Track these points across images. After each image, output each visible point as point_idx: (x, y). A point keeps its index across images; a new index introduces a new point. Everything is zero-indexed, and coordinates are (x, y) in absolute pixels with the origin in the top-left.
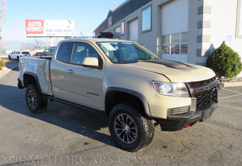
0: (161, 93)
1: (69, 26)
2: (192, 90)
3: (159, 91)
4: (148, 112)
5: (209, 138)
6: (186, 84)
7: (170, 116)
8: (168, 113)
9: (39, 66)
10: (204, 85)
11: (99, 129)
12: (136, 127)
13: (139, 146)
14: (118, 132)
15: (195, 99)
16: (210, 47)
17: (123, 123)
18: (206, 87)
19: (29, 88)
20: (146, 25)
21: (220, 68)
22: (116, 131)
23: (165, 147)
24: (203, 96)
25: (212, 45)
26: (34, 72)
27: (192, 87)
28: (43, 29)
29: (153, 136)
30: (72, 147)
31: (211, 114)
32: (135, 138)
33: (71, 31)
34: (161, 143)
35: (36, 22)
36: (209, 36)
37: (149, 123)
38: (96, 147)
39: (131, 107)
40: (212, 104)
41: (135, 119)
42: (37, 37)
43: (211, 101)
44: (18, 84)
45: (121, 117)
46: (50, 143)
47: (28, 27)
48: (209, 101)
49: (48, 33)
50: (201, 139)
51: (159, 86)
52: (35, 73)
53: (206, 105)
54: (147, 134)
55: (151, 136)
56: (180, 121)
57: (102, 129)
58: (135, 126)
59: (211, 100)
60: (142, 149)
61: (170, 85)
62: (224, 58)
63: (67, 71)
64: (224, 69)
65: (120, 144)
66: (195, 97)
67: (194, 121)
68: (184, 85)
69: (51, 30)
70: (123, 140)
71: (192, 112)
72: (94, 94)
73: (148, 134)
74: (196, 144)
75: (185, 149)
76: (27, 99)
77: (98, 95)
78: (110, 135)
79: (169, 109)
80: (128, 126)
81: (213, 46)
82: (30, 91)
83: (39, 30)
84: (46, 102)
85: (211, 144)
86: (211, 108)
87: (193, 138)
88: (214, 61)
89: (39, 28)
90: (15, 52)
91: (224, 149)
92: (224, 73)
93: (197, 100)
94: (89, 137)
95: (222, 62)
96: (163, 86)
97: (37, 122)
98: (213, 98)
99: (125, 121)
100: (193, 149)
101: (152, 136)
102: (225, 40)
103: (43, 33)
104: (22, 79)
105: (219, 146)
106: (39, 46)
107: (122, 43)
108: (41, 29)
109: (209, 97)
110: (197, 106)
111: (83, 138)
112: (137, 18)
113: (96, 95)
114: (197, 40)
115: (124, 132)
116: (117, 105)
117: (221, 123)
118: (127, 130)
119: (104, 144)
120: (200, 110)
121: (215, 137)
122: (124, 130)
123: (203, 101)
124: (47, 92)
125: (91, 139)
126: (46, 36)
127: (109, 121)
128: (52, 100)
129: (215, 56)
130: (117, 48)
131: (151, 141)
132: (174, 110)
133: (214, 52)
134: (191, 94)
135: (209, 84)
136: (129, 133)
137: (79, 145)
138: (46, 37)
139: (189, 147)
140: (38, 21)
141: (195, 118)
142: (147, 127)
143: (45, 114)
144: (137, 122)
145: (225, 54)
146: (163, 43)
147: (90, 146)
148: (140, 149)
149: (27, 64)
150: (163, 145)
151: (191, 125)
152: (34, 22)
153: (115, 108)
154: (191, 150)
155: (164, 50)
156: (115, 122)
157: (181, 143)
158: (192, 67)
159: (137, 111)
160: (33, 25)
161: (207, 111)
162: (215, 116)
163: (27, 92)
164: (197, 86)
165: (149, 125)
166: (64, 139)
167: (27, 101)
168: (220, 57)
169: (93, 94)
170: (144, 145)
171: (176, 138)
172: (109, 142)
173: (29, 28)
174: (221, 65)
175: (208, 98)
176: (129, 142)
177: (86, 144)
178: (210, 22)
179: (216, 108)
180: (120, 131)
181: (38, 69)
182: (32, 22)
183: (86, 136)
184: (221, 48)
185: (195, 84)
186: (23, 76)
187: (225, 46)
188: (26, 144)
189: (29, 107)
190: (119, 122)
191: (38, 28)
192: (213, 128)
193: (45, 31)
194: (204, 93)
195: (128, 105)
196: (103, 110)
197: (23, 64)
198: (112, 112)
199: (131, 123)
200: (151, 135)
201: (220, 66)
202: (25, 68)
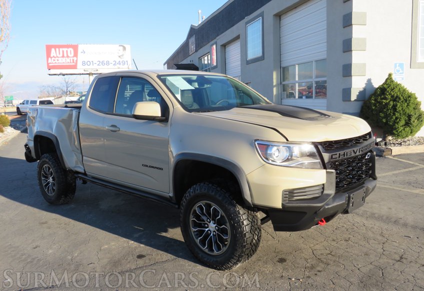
0: (270, 162)
1: (122, 55)
2: (326, 156)
3: (267, 159)
4: (247, 197)
5: (362, 243)
6: (316, 145)
7: (287, 203)
8: (284, 198)
9: (59, 121)
10: (349, 148)
11: (166, 231)
12: (228, 224)
13: (233, 258)
14: (197, 235)
15: (332, 172)
16: (366, 84)
17: (204, 218)
18: (354, 151)
19: (43, 160)
20: (254, 50)
21: (384, 120)
22: (193, 233)
23: (282, 261)
24: (349, 167)
25: (369, 81)
26: (51, 132)
27: (327, 151)
28: (77, 61)
29: (259, 240)
30: (115, 263)
31: (363, 199)
32: (226, 245)
33: (126, 62)
34: (275, 254)
35: (65, 50)
36: (365, 64)
37: (251, 217)
38: (157, 262)
39: (219, 189)
40: (365, 182)
41: (225, 210)
42: (67, 74)
43: (364, 176)
44: (26, 155)
45: (201, 208)
46: (76, 257)
47: (51, 58)
48: (359, 176)
49: (86, 67)
50: (347, 245)
51: (267, 149)
52: (53, 133)
53: (355, 182)
54: (247, 237)
55: (254, 241)
56: (305, 213)
57: (170, 230)
58: (226, 222)
59: (363, 174)
60: (239, 265)
61: (288, 147)
62: (392, 103)
63: (107, 127)
64: (391, 123)
65: (200, 255)
66: (333, 169)
67: (332, 212)
68: (313, 146)
69: (91, 63)
70: (205, 249)
71: (328, 195)
72: (155, 168)
73: (250, 237)
74: (339, 255)
75: (319, 263)
76: (40, 179)
77: (161, 169)
78: (183, 241)
79: (285, 191)
80: (214, 224)
81: (371, 83)
82: (46, 165)
83: (71, 63)
84: (73, 185)
85: (366, 254)
86: (364, 188)
87: (334, 243)
88: (373, 110)
89: (69, 58)
90: (28, 101)
91: (388, 263)
92: (392, 131)
93: (337, 173)
94: (146, 244)
95: (388, 110)
96: (275, 148)
97: (56, 219)
98: (367, 172)
99: (209, 214)
100: (333, 264)
101: (257, 241)
102: (392, 72)
103: (76, 68)
104: (31, 145)
105: (380, 258)
106: (71, 91)
107: (206, 77)
108: (73, 60)
109: (360, 168)
110: (336, 184)
111: (136, 247)
112: (238, 38)
113: (157, 168)
114: (343, 73)
115: (208, 235)
116: (195, 186)
117: (384, 218)
118: (212, 230)
119: (173, 257)
120: (344, 192)
121: (374, 242)
122: (208, 231)
123: (348, 177)
124: (76, 167)
125: (150, 248)
126: (81, 73)
127: (181, 215)
128: (85, 182)
129: (375, 100)
130: (196, 85)
131: (256, 250)
132: (295, 191)
133: (373, 93)
134: (326, 162)
135: (358, 144)
136: (216, 235)
137: (127, 260)
138: (83, 74)
139: (325, 260)
140: (68, 46)
141: (333, 206)
142: (248, 225)
143: (72, 206)
144: (229, 216)
145: (392, 96)
146: (284, 81)
147: (147, 261)
148: (236, 264)
149: (41, 117)
150: (278, 257)
151: (328, 219)
152: (61, 49)
153: (191, 191)
154: (328, 265)
155: (285, 92)
156: (191, 216)
157: (311, 254)
158: (329, 116)
159: (229, 196)
160: (59, 54)
161: (357, 195)
162: (374, 205)
163: (41, 167)
164: (337, 148)
165: (251, 221)
166: (102, 248)
167: (41, 184)
168: (384, 101)
169: (153, 167)
170: (242, 256)
171: (302, 245)
172: (181, 254)
173: (53, 58)
174: (386, 116)
175: (357, 172)
176: (216, 253)
177: (140, 257)
178: (364, 40)
179: (373, 189)
180: (200, 233)
181: (58, 126)
182: (57, 49)
183: (141, 243)
184: (385, 86)
185: (332, 145)
186: (33, 139)
187: (393, 81)
188: (34, 259)
189: (44, 194)
190: (198, 217)
191: (68, 60)
192: (371, 226)
193: (79, 65)
194: (350, 162)
195: (213, 185)
196: (170, 196)
197: (34, 118)
198: (186, 199)
199: (219, 217)
200: (256, 238)
201: (384, 118)
202: (36, 125)
